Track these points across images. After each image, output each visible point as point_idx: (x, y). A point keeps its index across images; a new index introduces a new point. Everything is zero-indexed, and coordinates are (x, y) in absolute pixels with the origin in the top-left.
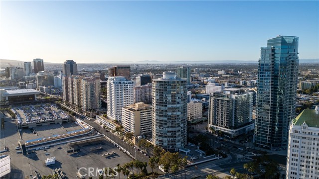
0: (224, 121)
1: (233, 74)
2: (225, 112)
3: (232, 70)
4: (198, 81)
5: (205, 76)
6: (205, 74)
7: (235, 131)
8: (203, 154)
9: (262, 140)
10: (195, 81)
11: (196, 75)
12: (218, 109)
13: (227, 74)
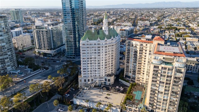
0: (46, 45)
1: (56, 15)
2: (45, 39)
3: (55, 12)
4: (30, 20)
5: (36, 17)
6: (36, 15)
7: (54, 51)
8: (31, 71)
9: (70, 53)
10: (28, 20)
11: (29, 16)
12: (40, 38)
13: (52, 15)
